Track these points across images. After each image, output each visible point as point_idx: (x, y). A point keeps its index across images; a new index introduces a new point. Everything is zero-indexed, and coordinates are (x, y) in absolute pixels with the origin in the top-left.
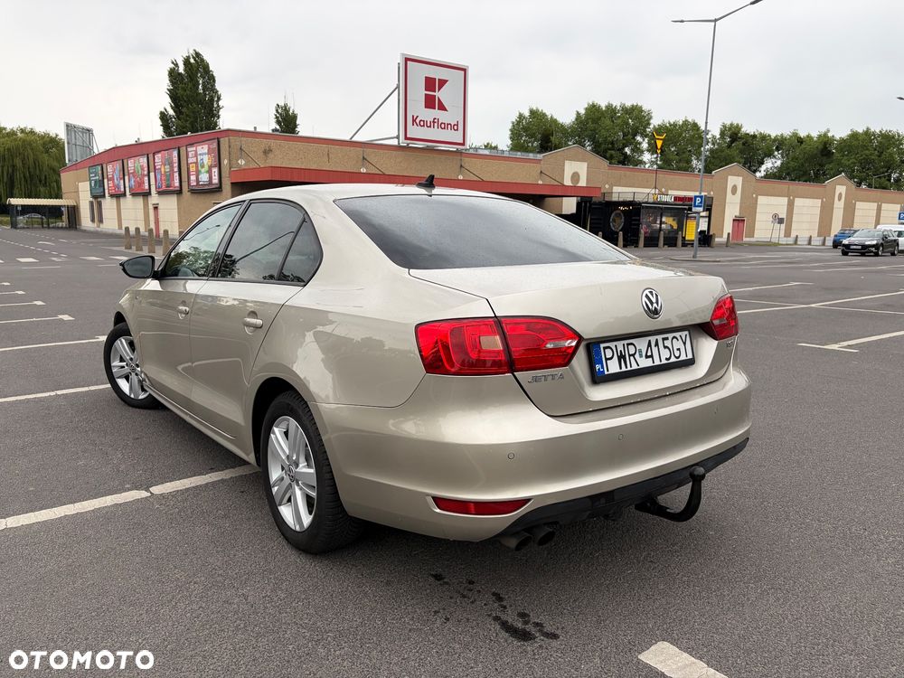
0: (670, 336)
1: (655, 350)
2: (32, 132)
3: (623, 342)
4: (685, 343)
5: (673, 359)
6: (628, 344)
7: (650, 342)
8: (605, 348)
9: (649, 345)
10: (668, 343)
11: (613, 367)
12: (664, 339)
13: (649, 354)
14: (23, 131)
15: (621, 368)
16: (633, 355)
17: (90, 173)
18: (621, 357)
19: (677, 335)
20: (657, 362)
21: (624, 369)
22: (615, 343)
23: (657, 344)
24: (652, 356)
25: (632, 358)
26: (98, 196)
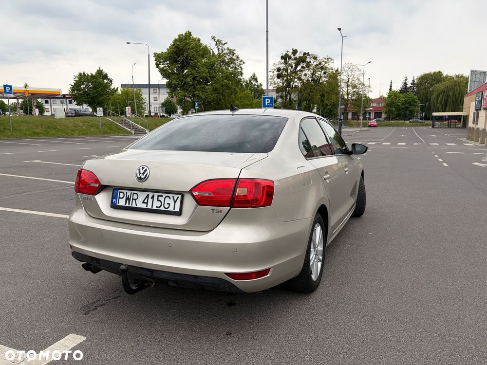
0: (165, 195)
1: (150, 200)
3: (131, 192)
4: (175, 202)
5: (162, 208)
6: (134, 193)
8: (120, 192)
9: (148, 196)
10: (160, 198)
11: (122, 202)
12: (159, 196)
13: (146, 201)
14: (457, 76)
15: (125, 204)
16: (135, 200)
17: (476, 97)
18: (128, 199)
19: (171, 196)
20: (149, 207)
21: (127, 205)
22: (127, 191)
23: (153, 197)
24: (147, 203)
25: (134, 201)
26: (478, 110)
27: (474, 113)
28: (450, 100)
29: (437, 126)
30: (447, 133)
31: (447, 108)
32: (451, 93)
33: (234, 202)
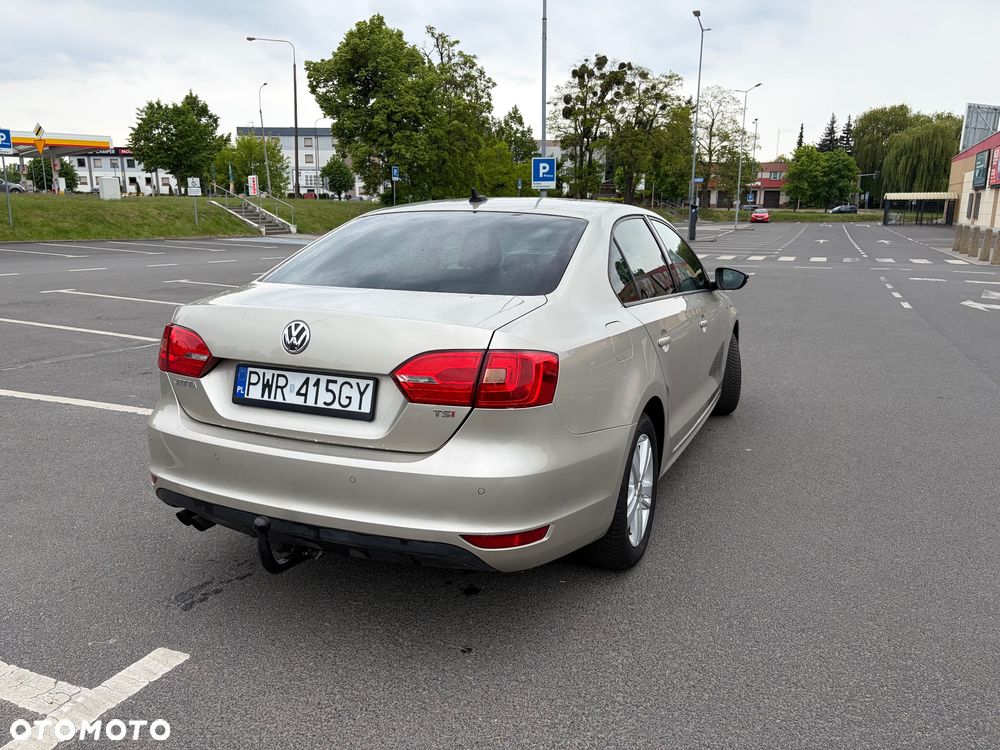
0: (341, 380)
1: (312, 390)
2: (949, 117)
3: (274, 372)
4: (362, 394)
5: (336, 406)
6: (279, 376)
7: (308, 379)
8: (251, 373)
9: (307, 382)
10: (334, 387)
11: (255, 393)
12: (329, 381)
13: (303, 391)
14: (939, 117)
15: (262, 396)
16: (282, 388)
17: (977, 160)
18: (267, 386)
19: (353, 381)
20: (310, 402)
21: (266, 398)
22: (263, 371)
23: (317, 384)
24: (305, 395)
25: (279, 390)
27: (972, 195)
28: (922, 167)
29: (893, 222)
30: (913, 236)
31: (916, 184)
32: (925, 153)
33: (480, 396)
